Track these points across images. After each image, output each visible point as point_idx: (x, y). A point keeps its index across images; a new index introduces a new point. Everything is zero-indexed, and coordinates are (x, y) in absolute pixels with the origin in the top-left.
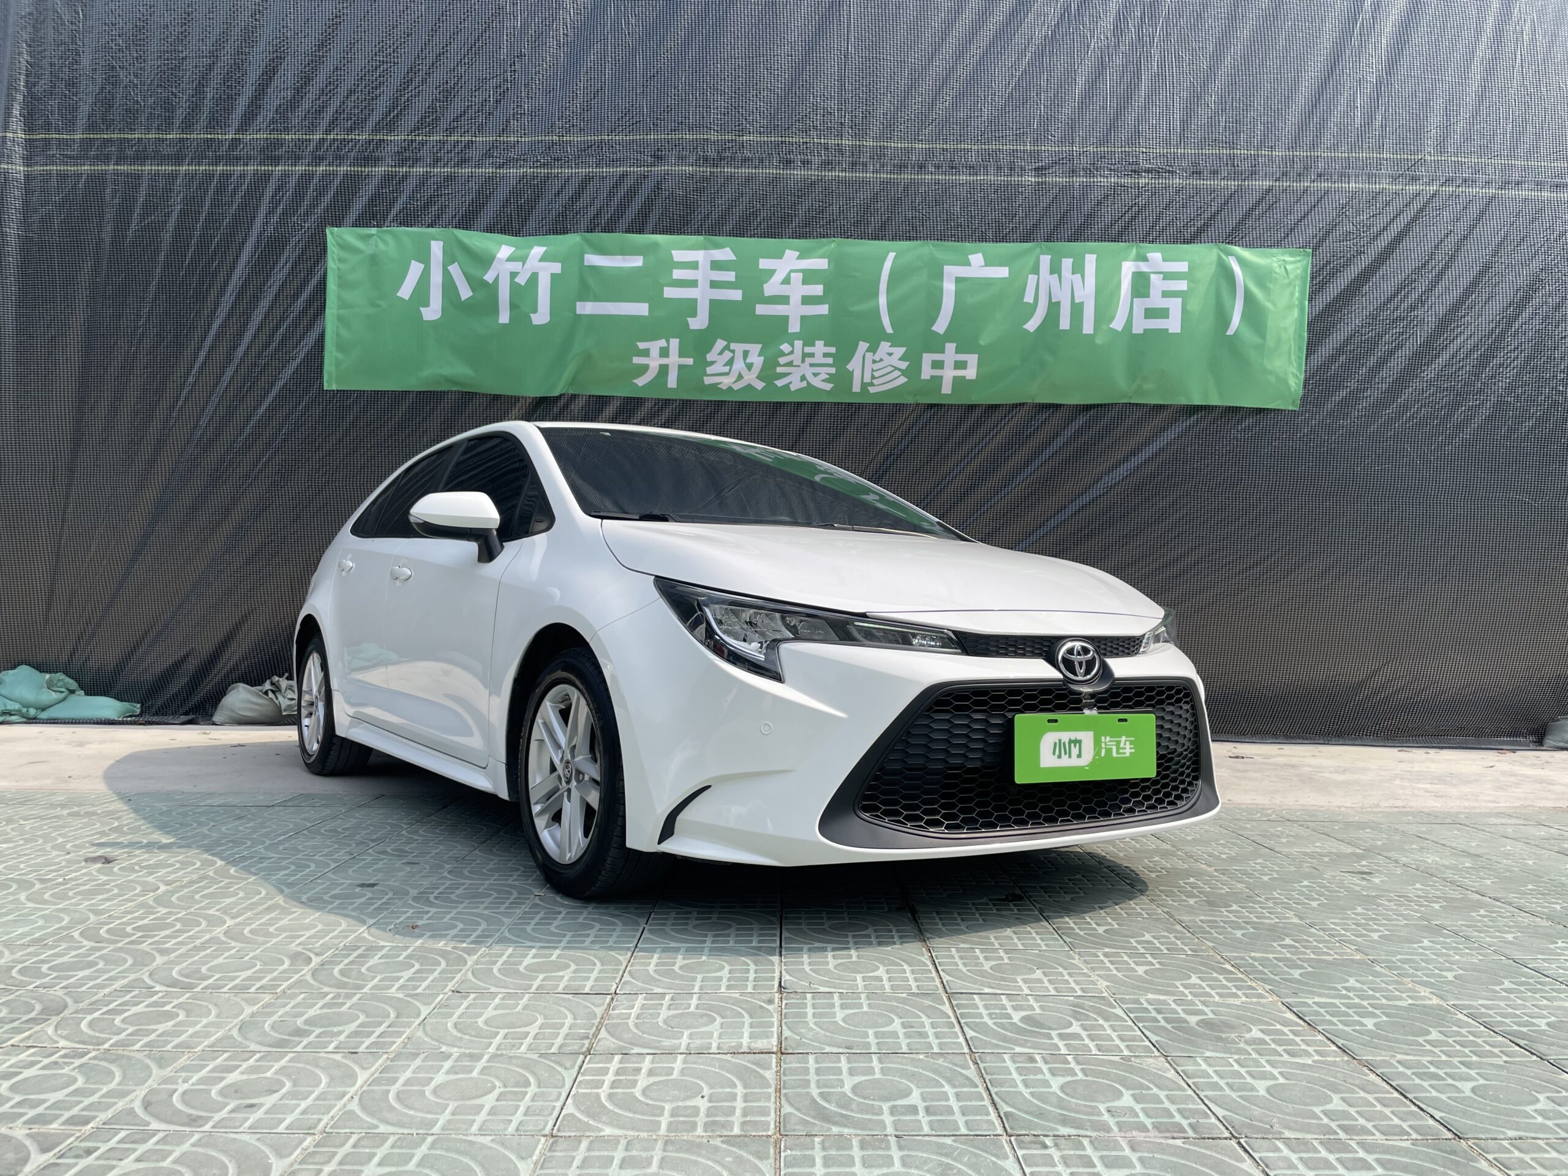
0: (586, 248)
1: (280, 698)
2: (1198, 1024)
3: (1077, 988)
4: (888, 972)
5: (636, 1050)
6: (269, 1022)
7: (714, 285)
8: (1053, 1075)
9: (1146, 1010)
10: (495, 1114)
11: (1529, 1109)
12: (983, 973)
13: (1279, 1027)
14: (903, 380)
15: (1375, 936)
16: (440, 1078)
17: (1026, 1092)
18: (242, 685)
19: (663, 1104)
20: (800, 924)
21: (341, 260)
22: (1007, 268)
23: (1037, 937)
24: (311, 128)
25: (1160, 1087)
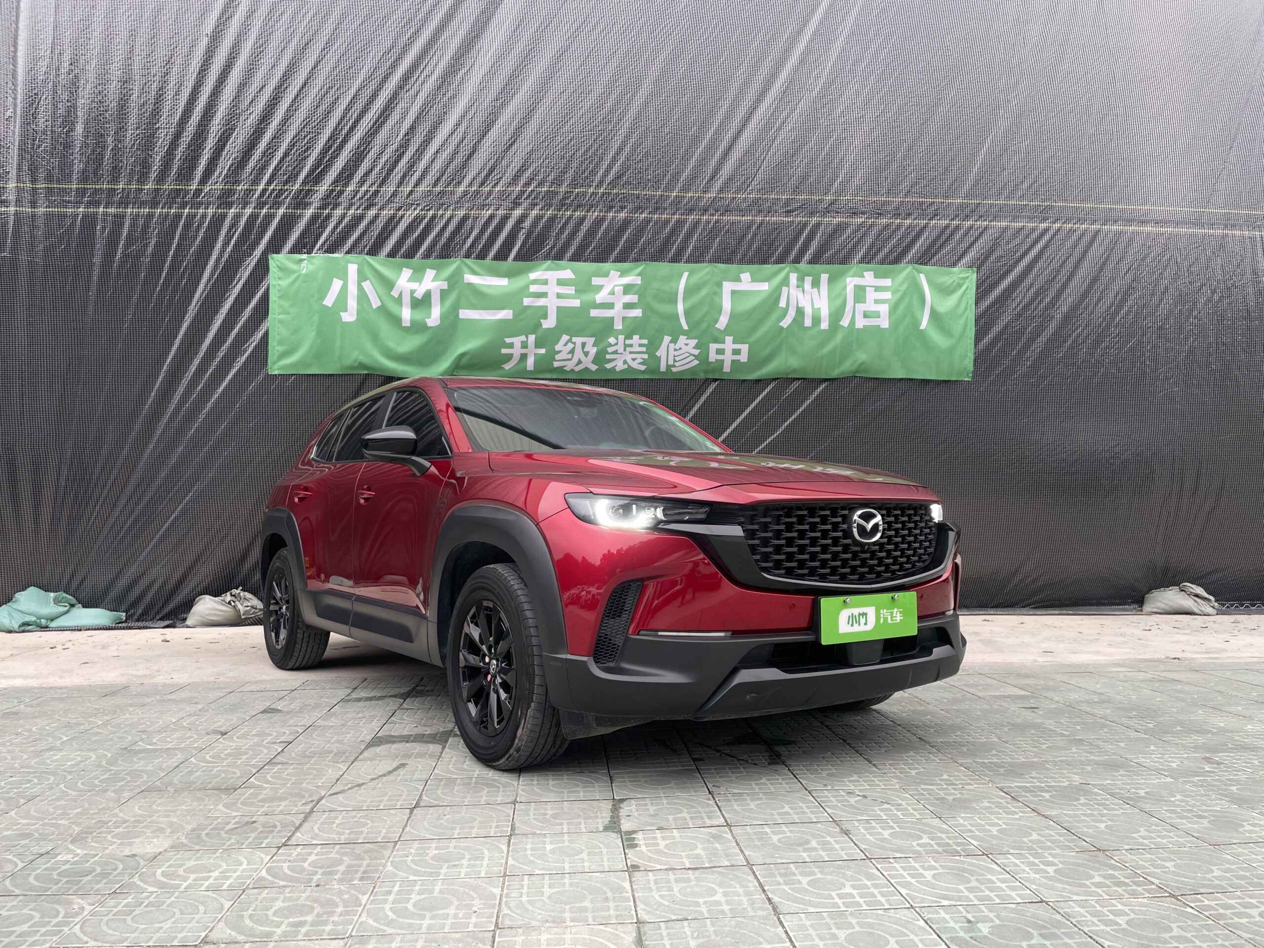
0: (465, 269)
1: (240, 607)
6: (425, 822)
7: (559, 296)
13: (998, 800)
14: (696, 362)
17: (871, 838)
18: (207, 597)
21: (279, 278)
22: (767, 283)
24: (256, 181)
25: (941, 833)
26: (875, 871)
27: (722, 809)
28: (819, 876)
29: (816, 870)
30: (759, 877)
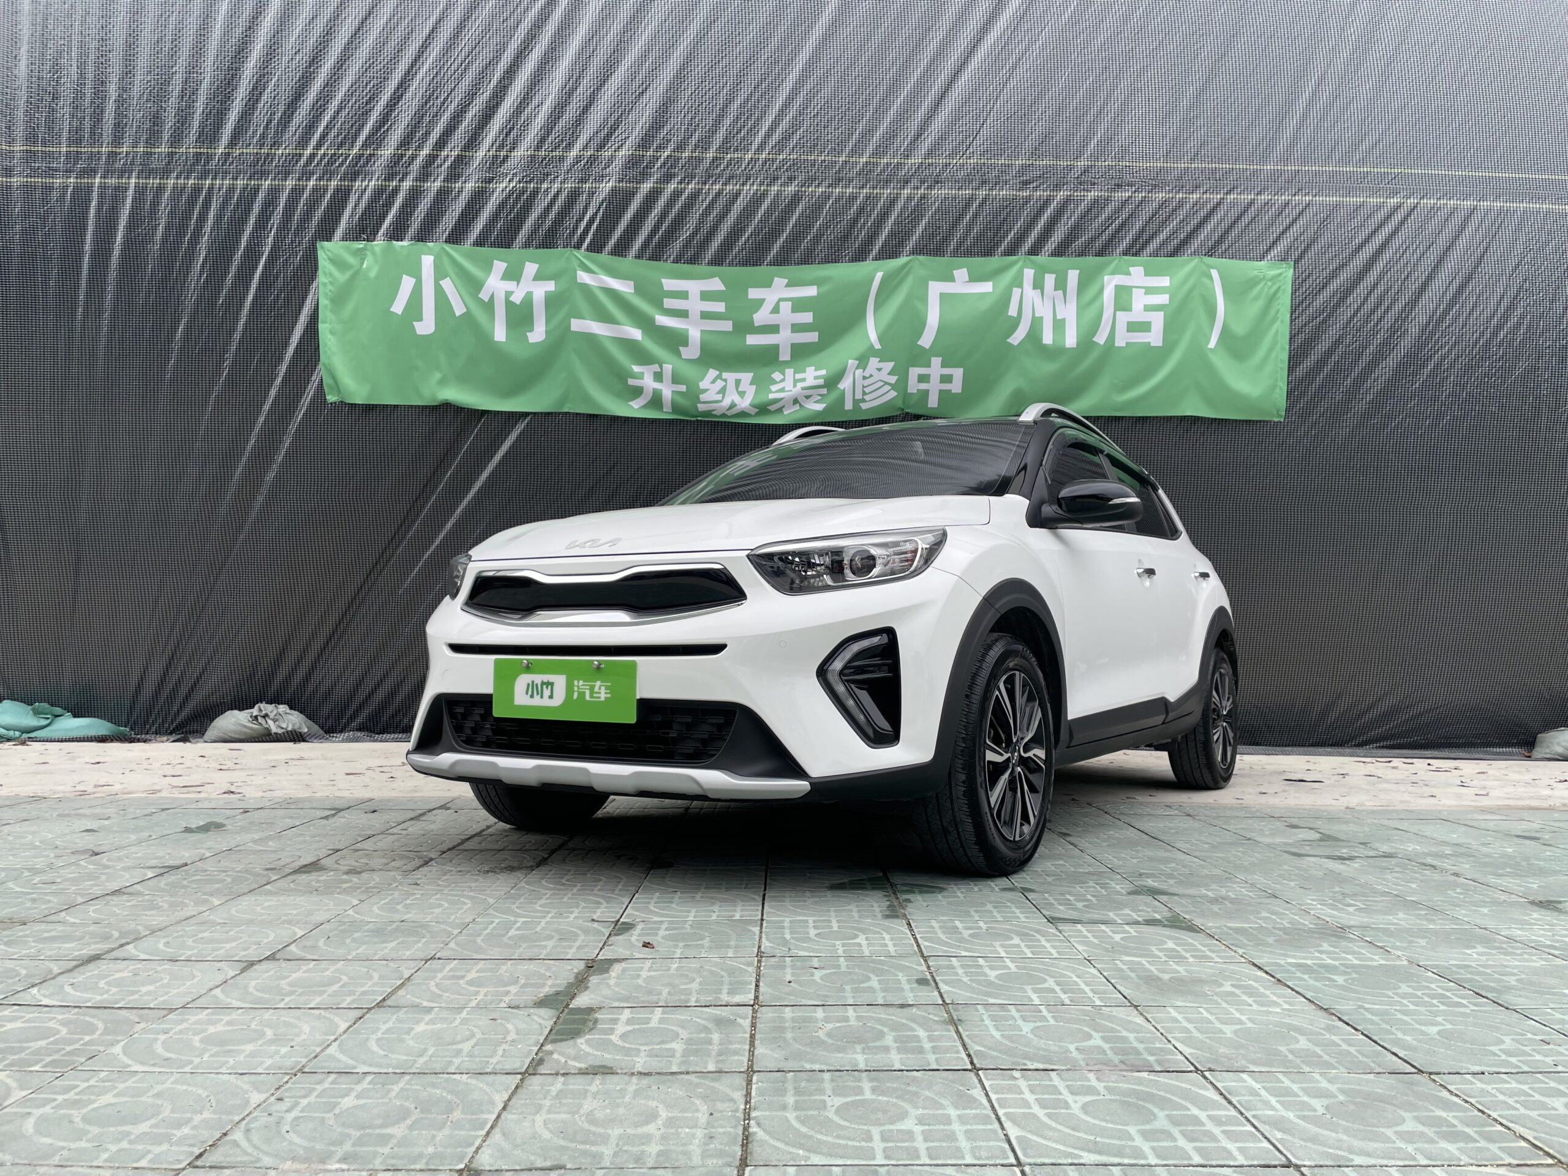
0: (575, 265)
2: (1170, 980)
3: (1053, 951)
4: (867, 939)
5: (616, 1004)
6: (253, 983)
7: (705, 315)
8: (1024, 1021)
9: (1121, 970)
10: (471, 1056)
11: (1493, 1048)
12: (962, 940)
13: (1250, 982)
14: (893, 394)
15: (1351, 909)
16: (420, 1028)
17: (997, 1035)
18: (232, 710)
19: (638, 1047)
20: (784, 901)
21: (331, 275)
22: (991, 283)
23: (1017, 911)
24: (302, 143)
25: (1128, 1030)
26: (977, 1093)
27: (762, 979)
28: (868, 1095)
29: (867, 1086)
30: (753, 1094)
